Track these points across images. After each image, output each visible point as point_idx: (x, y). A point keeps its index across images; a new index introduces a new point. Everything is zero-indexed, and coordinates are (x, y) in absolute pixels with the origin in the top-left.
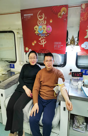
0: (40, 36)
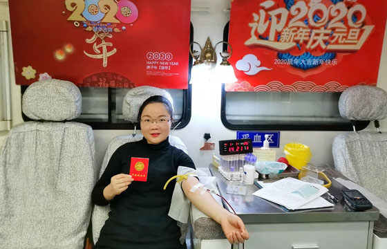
0: (89, 29)
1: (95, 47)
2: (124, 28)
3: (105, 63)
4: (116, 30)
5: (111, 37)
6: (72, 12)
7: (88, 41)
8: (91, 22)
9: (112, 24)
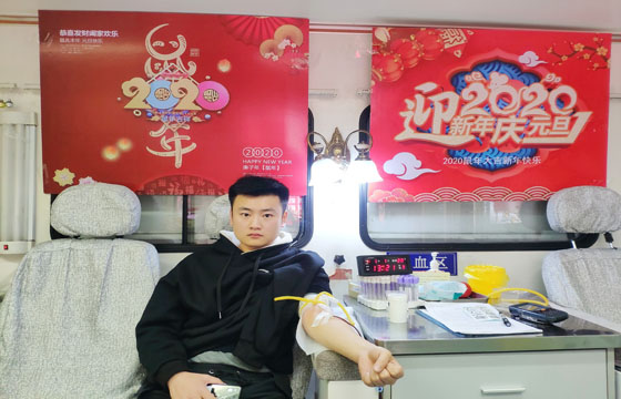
0: (156, 118)
1: (164, 142)
2: (208, 116)
3: (178, 163)
4: (196, 119)
5: (188, 128)
6: (130, 99)
7: (154, 134)
8: (158, 110)
9: (190, 111)
